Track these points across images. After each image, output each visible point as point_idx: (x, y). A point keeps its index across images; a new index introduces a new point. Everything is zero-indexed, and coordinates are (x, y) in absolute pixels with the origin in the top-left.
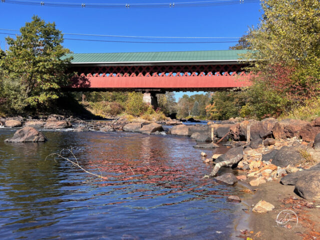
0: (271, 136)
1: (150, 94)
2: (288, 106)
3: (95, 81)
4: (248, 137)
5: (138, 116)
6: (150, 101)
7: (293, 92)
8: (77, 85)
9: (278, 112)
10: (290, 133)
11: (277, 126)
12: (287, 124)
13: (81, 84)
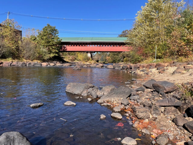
0: (139, 68)
1: (90, 53)
2: (142, 60)
3: (69, 48)
4: (133, 68)
5: (86, 62)
6: (90, 56)
7: (143, 56)
8: (62, 49)
9: (139, 62)
10: (143, 67)
11: (140, 65)
12: (143, 65)
13: (64, 49)
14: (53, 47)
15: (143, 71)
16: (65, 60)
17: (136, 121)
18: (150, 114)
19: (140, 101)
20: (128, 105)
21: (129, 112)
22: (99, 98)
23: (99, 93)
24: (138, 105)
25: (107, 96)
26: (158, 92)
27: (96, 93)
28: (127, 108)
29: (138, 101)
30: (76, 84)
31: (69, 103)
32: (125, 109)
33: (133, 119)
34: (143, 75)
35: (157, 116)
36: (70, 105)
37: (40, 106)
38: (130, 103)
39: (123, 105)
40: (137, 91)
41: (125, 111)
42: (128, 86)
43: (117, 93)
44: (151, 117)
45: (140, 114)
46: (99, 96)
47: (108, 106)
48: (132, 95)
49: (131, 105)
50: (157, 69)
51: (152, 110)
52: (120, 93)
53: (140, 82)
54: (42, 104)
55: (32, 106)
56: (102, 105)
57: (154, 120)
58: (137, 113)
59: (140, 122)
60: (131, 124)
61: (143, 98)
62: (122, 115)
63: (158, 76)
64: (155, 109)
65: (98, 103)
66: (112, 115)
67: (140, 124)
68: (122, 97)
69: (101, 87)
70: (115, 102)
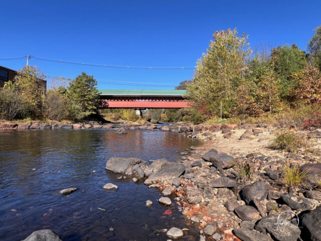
0: (201, 130)
1: (139, 110)
2: (205, 119)
3: (111, 103)
4: (194, 130)
5: (134, 121)
6: (140, 114)
7: (207, 114)
8: (101, 105)
9: (202, 122)
10: (207, 129)
11: (203, 127)
12: (206, 126)
13: (104, 105)
14: (90, 102)
15: (205, 135)
16: (105, 119)
17: (187, 207)
18: (202, 197)
19: (194, 180)
20: (180, 185)
21: (181, 195)
22: (147, 177)
23: (148, 171)
24: (191, 185)
25: (157, 174)
26: (216, 168)
27: (143, 170)
28: (178, 189)
29: (192, 180)
30: (119, 159)
31: (109, 186)
32: (177, 191)
33: (184, 205)
34: (205, 141)
35: (209, 200)
36: (111, 189)
37: (72, 192)
38: (184, 182)
39: (174, 186)
40: (193, 166)
41: (175, 194)
42: (184, 158)
43: (168, 171)
44: (203, 201)
45: (192, 198)
46: (147, 174)
47: (156, 187)
48: (186, 172)
49: (184, 185)
50: (223, 133)
51: (204, 192)
52: (172, 171)
53: (200, 151)
54: (75, 189)
55: (62, 192)
56: (149, 187)
57: (206, 205)
58: (189, 197)
59: (190, 207)
60: (180, 210)
61: (199, 176)
62: (171, 200)
63: (222, 142)
64: (207, 191)
65: (145, 184)
66: (160, 200)
67: (191, 210)
68: (173, 176)
69: (150, 161)
70: (165, 183)
